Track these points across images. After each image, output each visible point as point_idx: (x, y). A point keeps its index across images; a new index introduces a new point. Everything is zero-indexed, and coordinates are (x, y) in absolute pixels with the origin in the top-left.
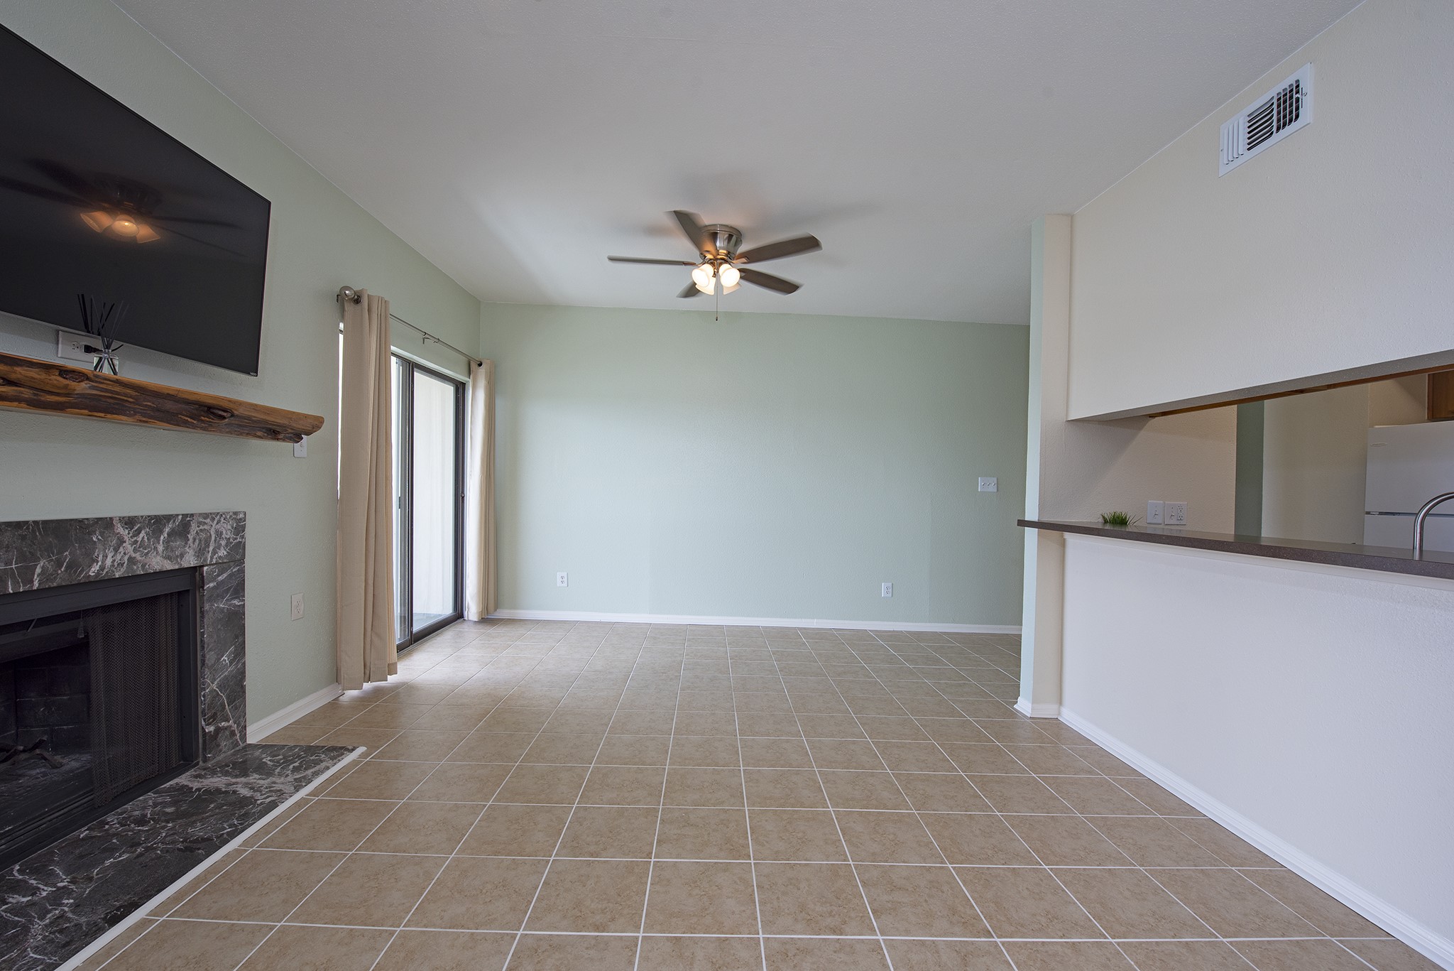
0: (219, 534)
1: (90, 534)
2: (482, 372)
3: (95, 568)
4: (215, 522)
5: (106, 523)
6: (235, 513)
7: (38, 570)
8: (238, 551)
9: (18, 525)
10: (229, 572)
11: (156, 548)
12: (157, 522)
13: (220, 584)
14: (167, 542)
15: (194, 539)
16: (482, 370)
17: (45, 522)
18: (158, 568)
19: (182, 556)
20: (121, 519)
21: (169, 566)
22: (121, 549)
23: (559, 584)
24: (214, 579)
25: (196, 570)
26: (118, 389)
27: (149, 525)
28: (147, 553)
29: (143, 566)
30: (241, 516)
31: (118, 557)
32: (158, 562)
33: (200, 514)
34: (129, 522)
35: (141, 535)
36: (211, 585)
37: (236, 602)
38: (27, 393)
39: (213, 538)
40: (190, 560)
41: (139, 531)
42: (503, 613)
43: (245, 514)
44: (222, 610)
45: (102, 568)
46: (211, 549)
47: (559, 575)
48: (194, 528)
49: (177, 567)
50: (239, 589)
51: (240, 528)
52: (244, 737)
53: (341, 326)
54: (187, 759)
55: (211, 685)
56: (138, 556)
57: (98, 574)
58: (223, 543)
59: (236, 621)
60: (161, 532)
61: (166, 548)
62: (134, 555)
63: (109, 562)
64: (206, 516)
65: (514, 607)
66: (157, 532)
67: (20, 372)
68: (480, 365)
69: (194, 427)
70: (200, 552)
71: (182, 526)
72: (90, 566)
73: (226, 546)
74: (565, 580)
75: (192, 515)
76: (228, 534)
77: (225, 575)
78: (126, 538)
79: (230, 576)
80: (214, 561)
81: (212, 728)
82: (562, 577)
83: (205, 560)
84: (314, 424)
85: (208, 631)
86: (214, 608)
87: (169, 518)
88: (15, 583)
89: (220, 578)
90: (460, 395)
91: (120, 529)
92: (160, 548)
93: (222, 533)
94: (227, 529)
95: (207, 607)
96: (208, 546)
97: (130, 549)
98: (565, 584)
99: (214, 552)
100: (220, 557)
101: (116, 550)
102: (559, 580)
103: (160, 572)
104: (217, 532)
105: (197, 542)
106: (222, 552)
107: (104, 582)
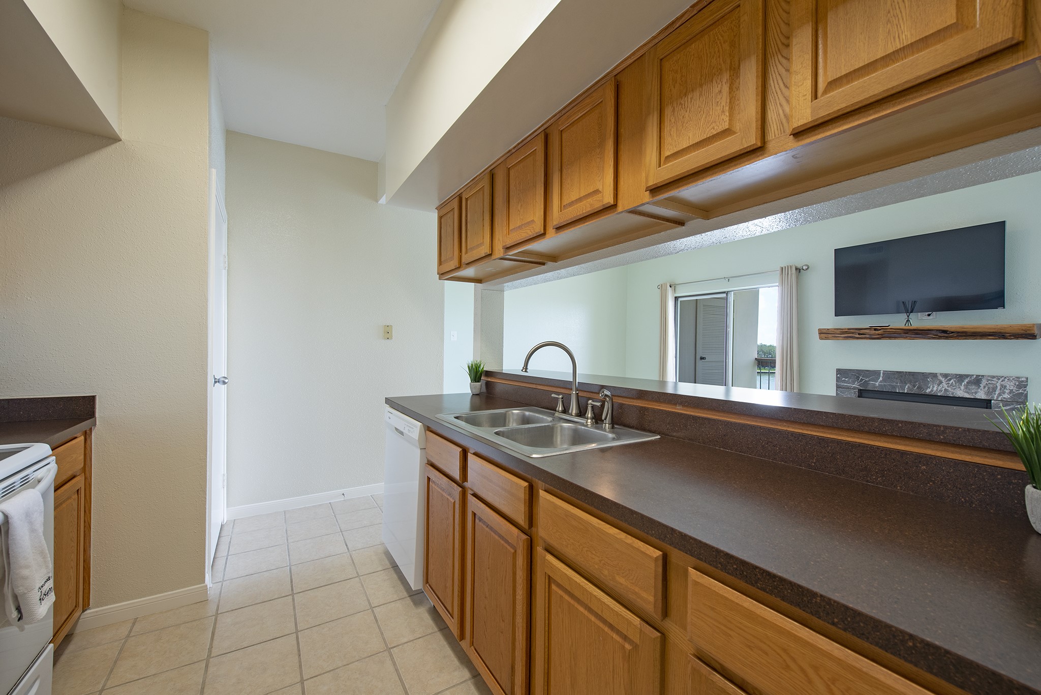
1: (927, 378)
3: (929, 390)
4: (1000, 380)
5: (934, 376)
6: (1017, 378)
7: (907, 387)
8: (1021, 398)
9: (900, 372)
10: (1011, 407)
11: (959, 387)
12: (960, 377)
14: (966, 386)
15: (984, 387)
17: (910, 372)
18: (961, 396)
19: (976, 393)
20: (941, 374)
21: (967, 396)
22: (941, 385)
24: (999, 407)
25: (986, 401)
27: (956, 378)
28: (955, 389)
29: (953, 394)
30: (1023, 379)
31: (940, 388)
32: (961, 394)
33: (988, 376)
34: (945, 376)
35: (951, 381)
36: (997, 410)
38: (868, 336)
39: (999, 388)
40: (981, 396)
41: (950, 380)
43: (1027, 379)
45: (932, 391)
46: (997, 393)
48: (984, 382)
49: (973, 397)
51: (1023, 385)
56: (949, 389)
57: (930, 393)
58: (1008, 391)
60: (963, 381)
61: (966, 388)
62: (947, 388)
63: (935, 389)
64: (993, 377)
66: (960, 381)
67: (862, 332)
70: (988, 393)
71: (977, 381)
72: (927, 389)
73: (1010, 393)
75: (983, 376)
76: (1012, 388)
77: (1008, 408)
78: (943, 381)
79: (1013, 408)
80: (1000, 399)
83: (993, 397)
87: (967, 376)
88: (899, 389)
91: (940, 378)
92: (962, 388)
93: (1005, 386)
94: (1010, 386)
96: (995, 391)
97: (946, 386)
99: (1000, 395)
100: (1004, 398)
101: (938, 385)
103: (962, 398)
104: (1002, 386)
105: (987, 388)
106: (1006, 396)
107: (932, 396)
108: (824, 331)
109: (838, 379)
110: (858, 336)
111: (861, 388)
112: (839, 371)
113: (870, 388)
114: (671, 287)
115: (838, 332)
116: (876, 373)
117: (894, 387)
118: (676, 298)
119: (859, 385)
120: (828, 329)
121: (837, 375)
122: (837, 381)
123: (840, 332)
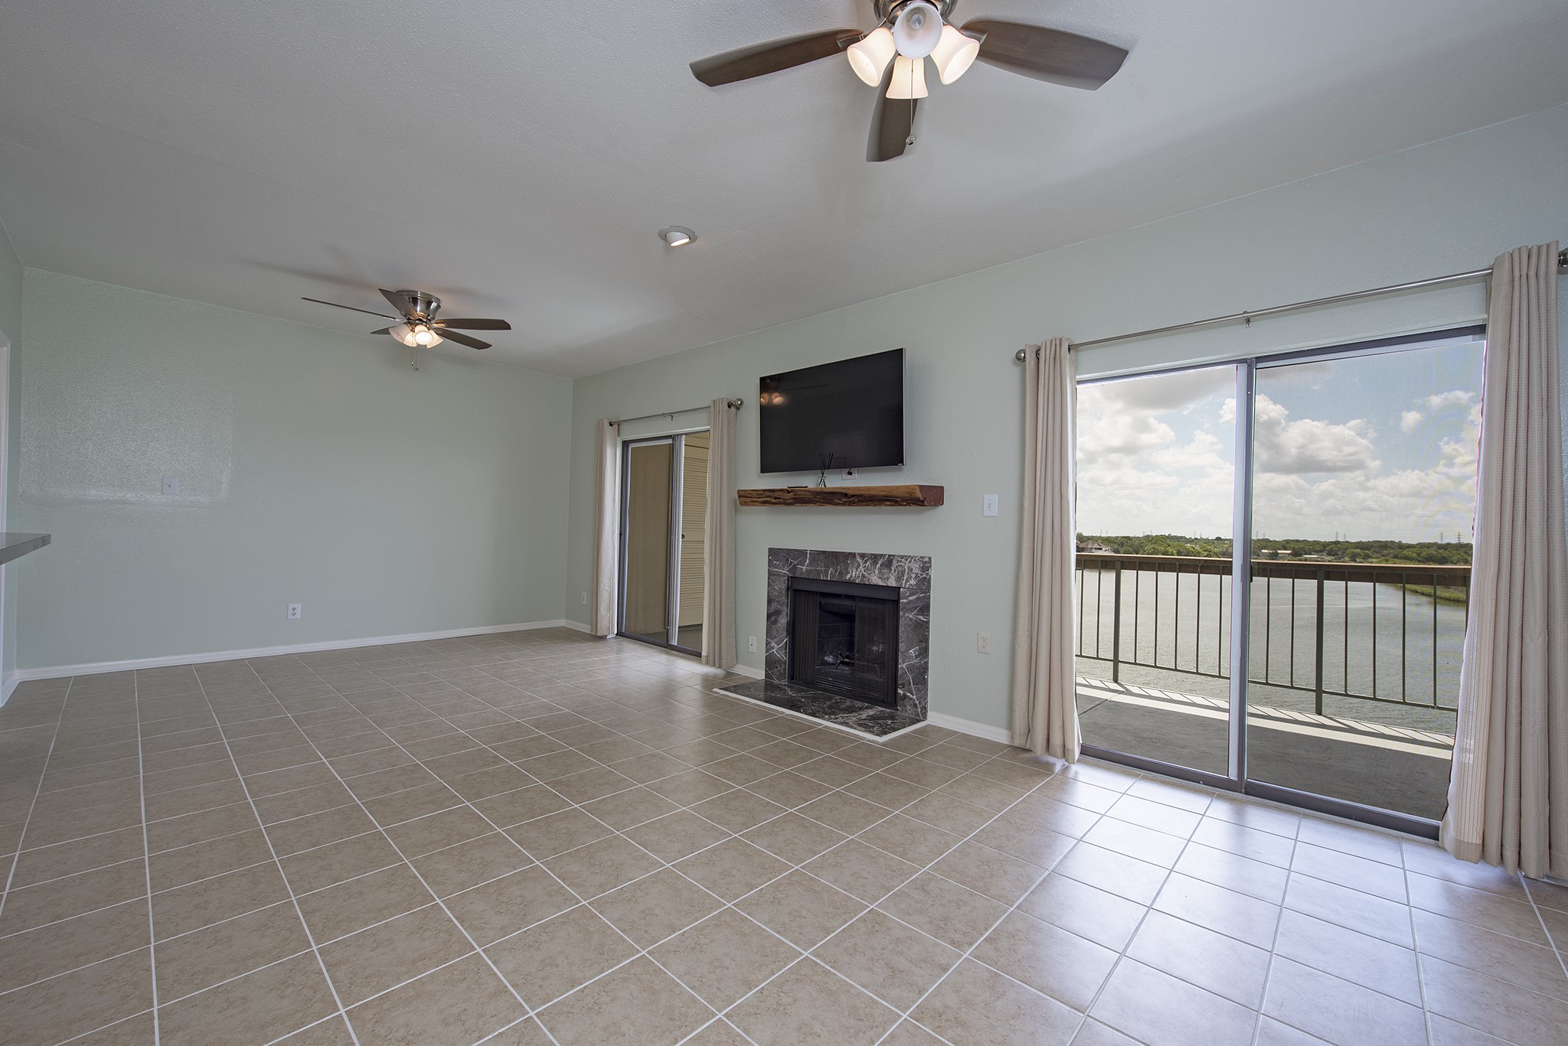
0: (911, 570)
1: (850, 559)
3: (849, 576)
4: (908, 562)
5: (853, 555)
6: (922, 557)
7: (830, 572)
8: (924, 584)
9: (824, 552)
10: (917, 596)
11: (874, 572)
12: (875, 558)
13: (910, 602)
14: (880, 569)
15: (895, 571)
17: (832, 552)
18: (875, 583)
19: (888, 578)
20: (859, 554)
21: (880, 583)
22: (859, 569)
24: (906, 598)
25: (896, 589)
27: (871, 558)
28: (870, 574)
29: (869, 580)
30: (927, 559)
31: (858, 573)
32: (875, 580)
33: (898, 556)
34: (863, 556)
35: (868, 563)
36: (905, 601)
37: (921, 617)
39: (906, 572)
40: (892, 583)
41: (867, 561)
43: (930, 558)
44: (911, 619)
45: (851, 577)
46: (905, 578)
48: (895, 564)
49: (885, 585)
50: (925, 609)
51: (926, 565)
55: (902, 664)
56: (865, 574)
57: (849, 579)
58: (913, 576)
60: (877, 563)
61: (880, 572)
63: (854, 574)
64: (902, 557)
66: (875, 563)
70: (899, 579)
71: (889, 562)
72: (847, 575)
73: (916, 578)
75: (894, 556)
76: (916, 570)
77: (914, 597)
78: (861, 564)
79: (918, 599)
80: (907, 586)
83: (902, 584)
85: (902, 630)
86: (907, 617)
87: (881, 556)
88: (822, 575)
89: (910, 598)
91: (858, 559)
92: (877, 572)
93: (912, 569)
94: (916, 568)
95: (902, 614)
96: (903, 576)
97: (863, 570)
99: (907, 581)
100: (911, 585)
101: (857, 569)
103: (877, 585)
104: (909, 568)
105: (897, 572)
106: (913, 582)
107: (851, 583)
109: (770, 563)
111: (791, 575)
112: (773, 552)
113: (798, 574)
114: (611, 425)
116: (803, 553)
117: (819, 573)
118: (625, 444)
119: (788, 571)
121: (769, 557)
122: (769, 566)
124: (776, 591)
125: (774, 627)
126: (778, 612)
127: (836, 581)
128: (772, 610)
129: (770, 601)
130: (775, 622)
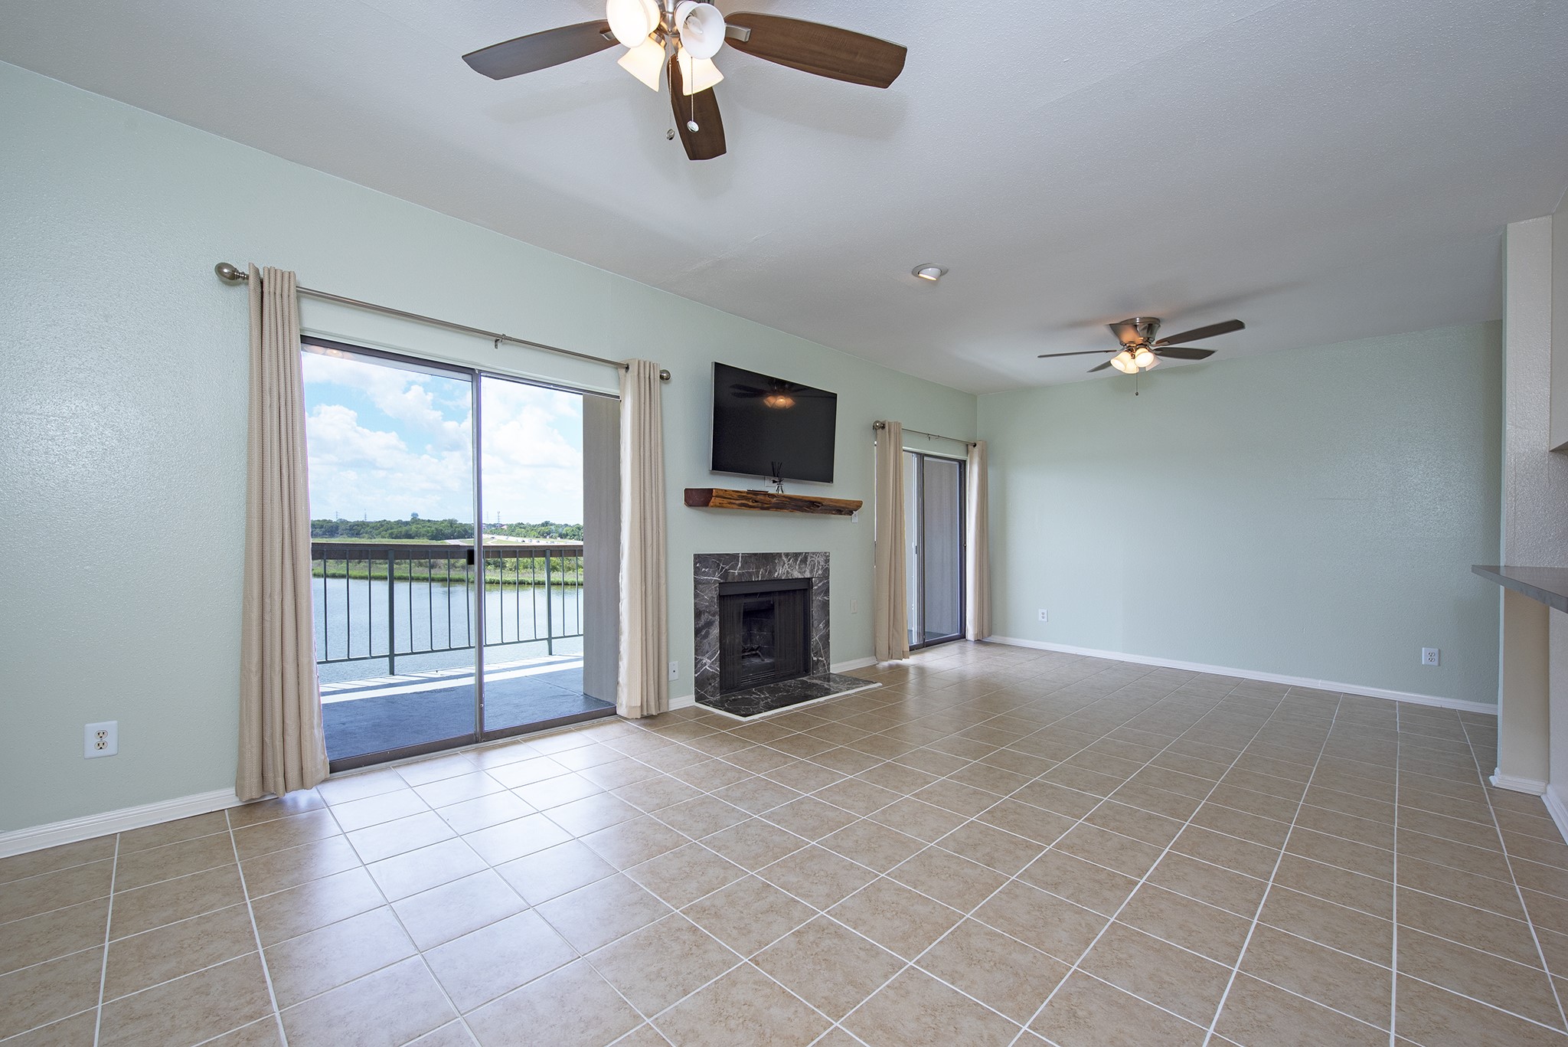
0: (819, 563)
1: (775, 559)
2: (976, 451)
3: (776, 574)
4: (817, 557)
5: (779, 555)
6: (826, 553)
7: (761, 573)
8: (826, 572)
9: (755, 554)
10: (823, 583)
11: (795, 568)
12: (796, 555)
13: (819, 588)
14: (799, 565)
15: (809, 565)
16: (976, 449)
17: (763, 554)
18: (797, 577)
19: (805, 572)
20: (784, 553)
21: (800, 577)
22: (784, 567)
23: (1040, 618)
24: (816, 585)
25: (810, 579)
26: (784, 499)
27: (793, 557)
28: (793, 570)
29: (792, 576)
30: (828, 554)
31: (784, 570)
32: (796, 575)
33: (812, 553)
34: (787, 555)
35: (791, 562)
36: (816, 588)
37: (825, 598)
38: (760, 505)
39: (817, 565)
40: (807, 575)
41: (790, 560)
42: (995, 639)
44: (820, 601)
45: (779, 575)
46: (816, 570)
47: (1040, 611)
48: (809, 559)
49: (803, 577)
50: (827, 592)
51: (827, 561)
52: (829, 668)
53: (876, 443)
54: (807, 671)
55: (815, 638)
56: (790, 571)
57: (777, 577)
58: (820, 567)
59: (825, 605)
60: (798, 561)
61: (799, 568)
62: (788, 570)
64: (814, 553)
65: (1005, 635)
66: (796, 560)
67: (759, 497)
68: (975, 446)
69: (808, 512)
70: (811, 571)
71: (805, 558)
73: (822, 569)
74: (1045, 615)
75: (808, 553)
76: (822, 563)
77: (821, 584)
78: (786, 562)
79: (824, 585)
80: (817, 576)
81: (815, 659)
82: (1043, 614)
83: (814, 575)
84: (858, 505)
85: (815, 611)
86: (817, 600)
87: (800, 554)
88: (755, 578)
89: (819, 585)
90: (962, 470)
91: (784, 558)
92: (797, 568)
94: (822, 560)
95: (814, 598)
96: (814, 568)
97: (787, 567)
98: (1045, 620)
99: (817, 572)
100: (819, 575)
102: (1040, 615)
103: (797, 580)
104: (817, 562)
106: (820, 572)
107: (779, 580)
108: (721, 494)
109: (697, 571)
110: (751, 504)
111: (722, 581)
112: (700, 560)
113: (730, 579)
115: (735, 495)
116: (735, 557)
117: (750, 574)
119: (719, 577)
120: (726, 491)
121: (695, 564)
122: (696, 573)
123: (739, 496)
124: (707, 601)
125: (705, 641)
126: (709, 624)
127: (766, 580)
128: (702, 623)
129: (698, 614)
130: (706, 636)
